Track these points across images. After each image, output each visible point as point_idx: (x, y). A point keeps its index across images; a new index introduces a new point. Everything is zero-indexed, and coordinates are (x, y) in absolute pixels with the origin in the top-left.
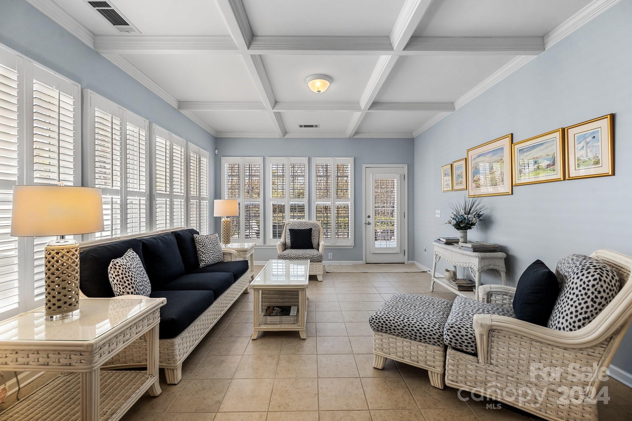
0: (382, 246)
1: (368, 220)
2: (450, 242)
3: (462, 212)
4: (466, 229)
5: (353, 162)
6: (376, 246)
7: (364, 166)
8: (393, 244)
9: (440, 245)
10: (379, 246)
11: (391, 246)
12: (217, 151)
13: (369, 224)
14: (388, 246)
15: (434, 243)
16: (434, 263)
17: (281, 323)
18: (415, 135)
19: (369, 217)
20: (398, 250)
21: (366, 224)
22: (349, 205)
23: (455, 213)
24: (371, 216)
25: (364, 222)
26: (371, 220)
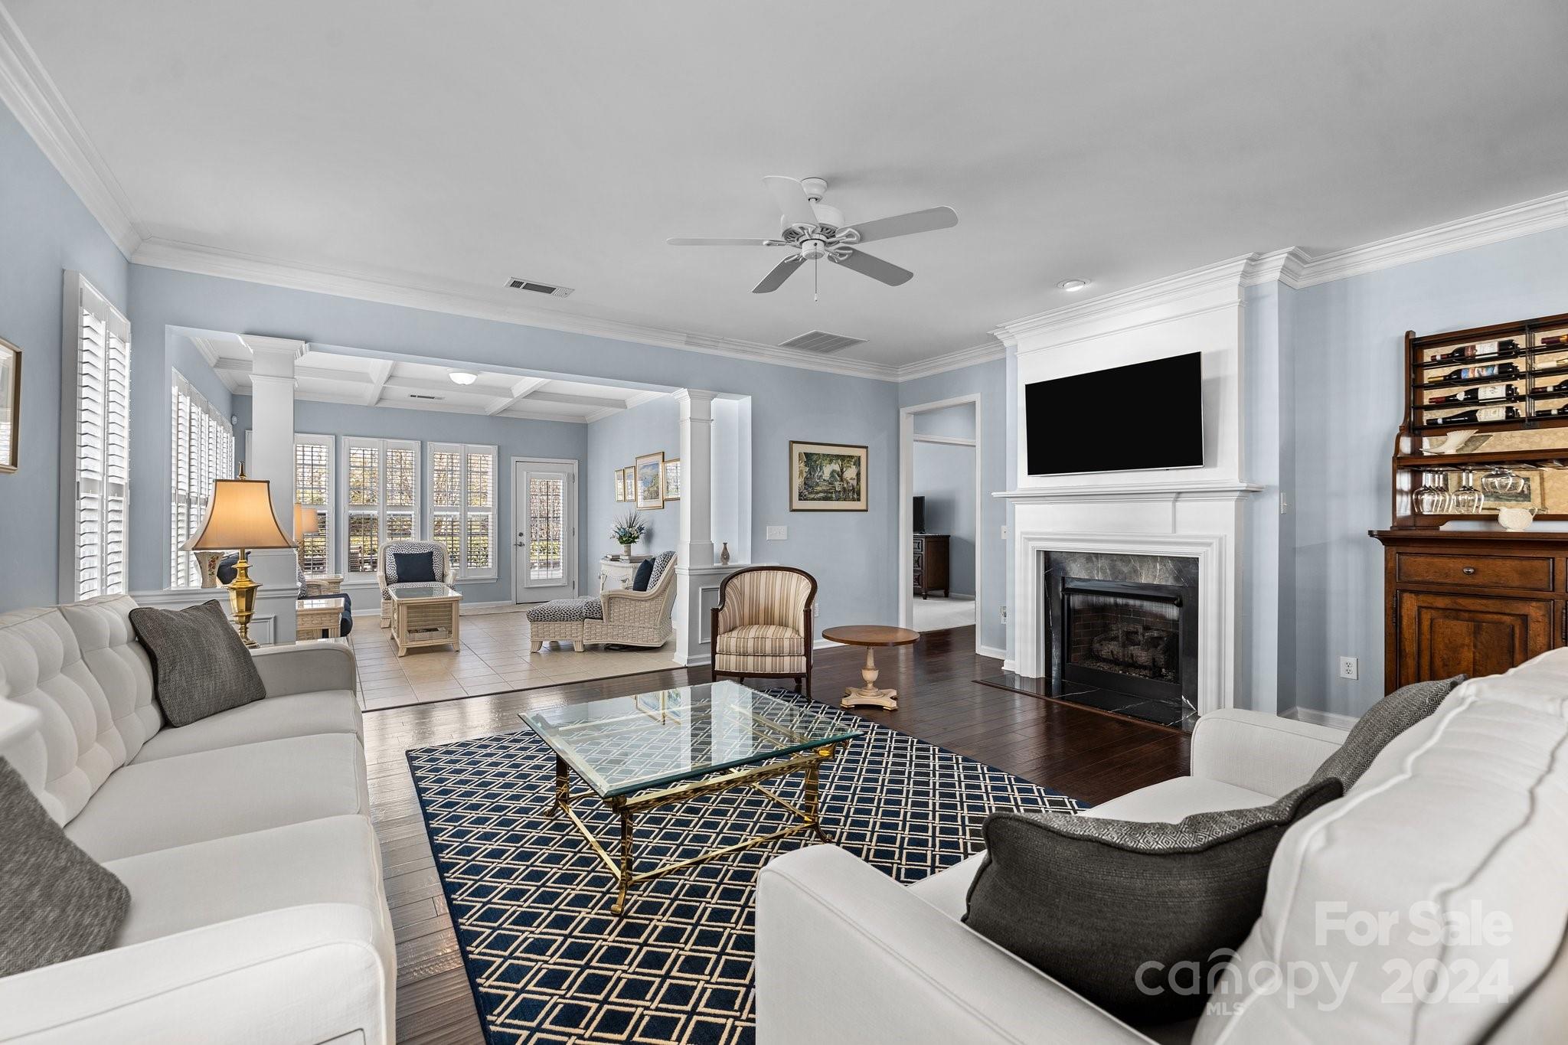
0: (541, 577)
1: (520, 539)
2: (615, 559)
3: (625, 526)
4: (630, 543)
5: (496, 453)
6: (532, 577)
7: (513, 459)
8: (558, 574)
9: (605, 562)
10: (536, 577)
11: (554, 577)
12: (235, 419)
13: (521, 545)
14: (549, 577)
15: (601, 561)
16: (601, 584)
17: (431, 638)
18: (588, 420)
19: (521, 535)
20: (564, 582)
21: (516, 545)
22: (490, 517)
23: (619, 527)
24: (525, 533)
25: (513, 542)
26: (524, 539)
